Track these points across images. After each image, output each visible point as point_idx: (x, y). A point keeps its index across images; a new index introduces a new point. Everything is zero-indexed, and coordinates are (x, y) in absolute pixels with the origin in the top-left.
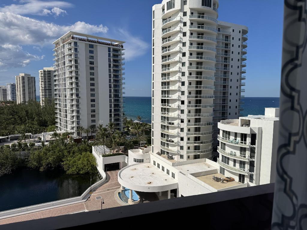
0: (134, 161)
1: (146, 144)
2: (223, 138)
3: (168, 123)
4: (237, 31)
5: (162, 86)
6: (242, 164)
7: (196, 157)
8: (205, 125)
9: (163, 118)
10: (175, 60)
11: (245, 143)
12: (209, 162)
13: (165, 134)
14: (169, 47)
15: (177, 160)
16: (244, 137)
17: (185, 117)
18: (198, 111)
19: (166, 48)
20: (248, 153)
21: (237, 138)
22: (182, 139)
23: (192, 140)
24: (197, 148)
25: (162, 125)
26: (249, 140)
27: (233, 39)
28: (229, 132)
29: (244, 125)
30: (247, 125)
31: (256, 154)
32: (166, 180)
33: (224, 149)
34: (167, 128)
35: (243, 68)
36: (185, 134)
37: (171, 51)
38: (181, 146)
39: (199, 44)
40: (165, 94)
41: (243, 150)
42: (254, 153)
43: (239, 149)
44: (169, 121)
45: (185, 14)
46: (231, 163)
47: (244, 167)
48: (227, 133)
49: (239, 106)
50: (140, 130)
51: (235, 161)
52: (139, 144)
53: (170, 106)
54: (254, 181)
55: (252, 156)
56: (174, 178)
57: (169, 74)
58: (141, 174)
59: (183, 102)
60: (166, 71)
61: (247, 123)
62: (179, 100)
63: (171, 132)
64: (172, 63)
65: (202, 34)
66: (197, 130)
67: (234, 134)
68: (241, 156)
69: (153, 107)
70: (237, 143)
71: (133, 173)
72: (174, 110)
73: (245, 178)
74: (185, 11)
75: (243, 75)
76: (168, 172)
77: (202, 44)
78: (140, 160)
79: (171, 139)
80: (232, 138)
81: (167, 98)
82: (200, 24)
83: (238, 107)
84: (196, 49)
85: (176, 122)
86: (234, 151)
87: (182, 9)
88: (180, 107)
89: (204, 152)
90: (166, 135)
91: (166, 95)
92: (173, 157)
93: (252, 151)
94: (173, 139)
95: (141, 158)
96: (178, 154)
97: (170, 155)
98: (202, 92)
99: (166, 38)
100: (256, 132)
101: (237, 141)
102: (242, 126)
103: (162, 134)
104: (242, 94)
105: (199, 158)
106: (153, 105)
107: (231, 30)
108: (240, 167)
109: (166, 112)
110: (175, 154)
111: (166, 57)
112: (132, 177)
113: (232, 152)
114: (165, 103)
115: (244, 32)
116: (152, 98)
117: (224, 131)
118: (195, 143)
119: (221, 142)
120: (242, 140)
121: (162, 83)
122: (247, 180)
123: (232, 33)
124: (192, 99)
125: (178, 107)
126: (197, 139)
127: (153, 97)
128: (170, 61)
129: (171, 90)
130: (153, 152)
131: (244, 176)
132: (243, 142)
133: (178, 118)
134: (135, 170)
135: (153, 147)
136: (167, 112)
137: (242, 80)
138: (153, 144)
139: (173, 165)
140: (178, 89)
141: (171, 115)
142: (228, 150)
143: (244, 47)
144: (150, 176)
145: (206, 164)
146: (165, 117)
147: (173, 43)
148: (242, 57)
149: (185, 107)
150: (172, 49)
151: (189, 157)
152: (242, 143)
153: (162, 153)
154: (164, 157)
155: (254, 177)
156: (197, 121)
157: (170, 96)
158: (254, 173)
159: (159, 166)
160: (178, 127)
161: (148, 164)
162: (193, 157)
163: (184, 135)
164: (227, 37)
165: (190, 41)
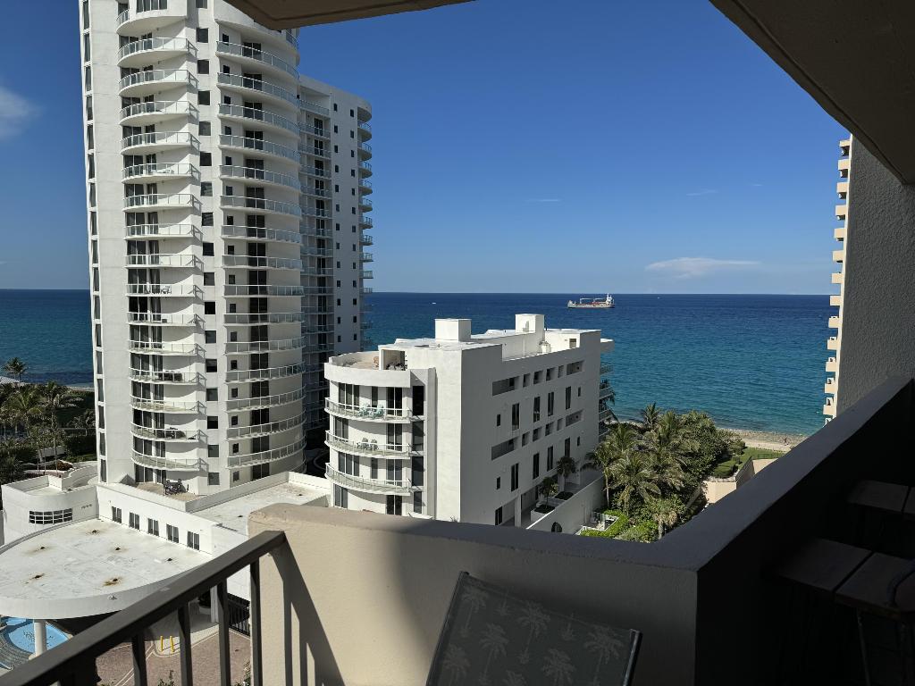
0: (33, 522)
1: (62, 456)
2: (340, 406)
3: (160, 375)
4: (344, 110)
5: (129, 253)
6: (394, 467)
7: (259, 473)
8: (282, 374)
9: (139, 361)
10: (176, 174)
11: (400, 413)
12: (299, 480)
13: (147, 414)
14: (150, 128)
15: (197, 493)
16: (394, 395)
17: (218, 351)
18: (258, 334)
19: (138, 130)
20: (406, 438)
21: (377, 400)
22: (213, 423)
23: (244, 423)
24: (258, 445)
25: (134, 384)
26: (407, 403)
27: (336, 130)
28: (357, 387)
29: (392, 366)
30: (398, 365)
31: (425, 438)
32: (170, 560)
33: (345, 435)
34: (156, 393)
35: (365, 215)
36: (223, 408)
37: (159, 143)
38: (209, 446)
39: (249, 133)
40: (143, 280)
41: (394, 431)
42: (422, 434)
43: (385, 429)
44: (161, 369)
45: (202, 35)
46: (365, 471)
47: (399, 477)
48: (351, 391)
49: (362, 315)
50: (37, 408)
51: (374, 464)
52: (36, 461)
53: (165, 321)
54: (424, 509)
55: (416, 445)
56: (197, 547)
57: (153, 216)
58: (70, 560)
59: (210, 308)
60: (142, 206)
61: (397, 361)
62: (196, 300)
63: (172, 404)
64: (163, 182)
65: (259, 106)
66: (258, 390)
67: (369, 393)
68: (389, 448)
69: (98, 326)
70: (380, 415)
71: (40, 563)
72: (180, 332)
73: (404, 505)
74: (202, 26)
75: (365, 232)
76: (173, 534)
77: (259, 135)
78: (55, 513)
79: (173, 426)
80: (365, 402)
81: (151, 295)
82: (250, 76)
83: (358, 319)
84: (242, 148)
85: (189, 372)
86: (370, 437)
87: (190, 20)
88: (201, 323)
89: (284, 452)
90: (153, 415)
91: (148, 284)
92: (185, 483)
93: (417, 430)
94: (180, 428)
95: (62, 507)
96: (201, 473)
97: (172, 481)
98: (269, 277)
99: (137, 100)
100: (424, 380)
101: (379, 409)
102: (387, 367)
103: (137, 414)
104: (367, 284)
105: (266, 474)
106: (97, 316)
107: (330, 107)
108: (390, 477)
109: (150, 342)
110: (190, 475)
111: (139, 159)
112: (38, 577)
113: (367, 441)
114: (144, 309)
115: (364, 116)
116: (93, 293)
117: (341, 386)
118: (254, 430)
119: (336, 418)
120: (390, 405)
121: (131, 244)
122: (407, 510)
123: (331, 114)
124: (239, 296)
125: (196, 322)
126: (259, 417)
127: (97, 289)
128: (157, 174)
129: (165, 268)
130: (104, 478)
131: (399, 499)
132: (394, 409)
133: (197, 358)
134: (43, 553)
135: (103, 462)
136: (154, 340)
137: (364, 247)
138: (103, 452)
139: (190, 508)
140: (191, 265)
141: (170, 348)
142: (355, 436)
143: (365, 156)
144: (111, 559)
145: (291, 489)
146: (145, 358)
147: (163, 119)
148: (360, 183)
149: (216, 323)
150: (162, 137)
151: (236, 477)
152: (391, 412)
153: (140, 477)
154: (151, 490)
155: (424, 498)
156: (259, 362)
157: (162, 286)
158: (424, 488)
159: (134, 522)
160: (199, 387)
161: (92, 524)
162: (249, 473)
163: (220, 409)
164: (319, 123)
165: (222, 119)
